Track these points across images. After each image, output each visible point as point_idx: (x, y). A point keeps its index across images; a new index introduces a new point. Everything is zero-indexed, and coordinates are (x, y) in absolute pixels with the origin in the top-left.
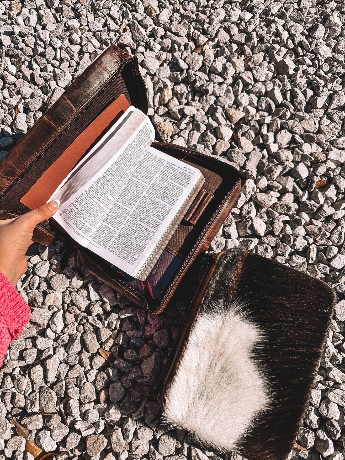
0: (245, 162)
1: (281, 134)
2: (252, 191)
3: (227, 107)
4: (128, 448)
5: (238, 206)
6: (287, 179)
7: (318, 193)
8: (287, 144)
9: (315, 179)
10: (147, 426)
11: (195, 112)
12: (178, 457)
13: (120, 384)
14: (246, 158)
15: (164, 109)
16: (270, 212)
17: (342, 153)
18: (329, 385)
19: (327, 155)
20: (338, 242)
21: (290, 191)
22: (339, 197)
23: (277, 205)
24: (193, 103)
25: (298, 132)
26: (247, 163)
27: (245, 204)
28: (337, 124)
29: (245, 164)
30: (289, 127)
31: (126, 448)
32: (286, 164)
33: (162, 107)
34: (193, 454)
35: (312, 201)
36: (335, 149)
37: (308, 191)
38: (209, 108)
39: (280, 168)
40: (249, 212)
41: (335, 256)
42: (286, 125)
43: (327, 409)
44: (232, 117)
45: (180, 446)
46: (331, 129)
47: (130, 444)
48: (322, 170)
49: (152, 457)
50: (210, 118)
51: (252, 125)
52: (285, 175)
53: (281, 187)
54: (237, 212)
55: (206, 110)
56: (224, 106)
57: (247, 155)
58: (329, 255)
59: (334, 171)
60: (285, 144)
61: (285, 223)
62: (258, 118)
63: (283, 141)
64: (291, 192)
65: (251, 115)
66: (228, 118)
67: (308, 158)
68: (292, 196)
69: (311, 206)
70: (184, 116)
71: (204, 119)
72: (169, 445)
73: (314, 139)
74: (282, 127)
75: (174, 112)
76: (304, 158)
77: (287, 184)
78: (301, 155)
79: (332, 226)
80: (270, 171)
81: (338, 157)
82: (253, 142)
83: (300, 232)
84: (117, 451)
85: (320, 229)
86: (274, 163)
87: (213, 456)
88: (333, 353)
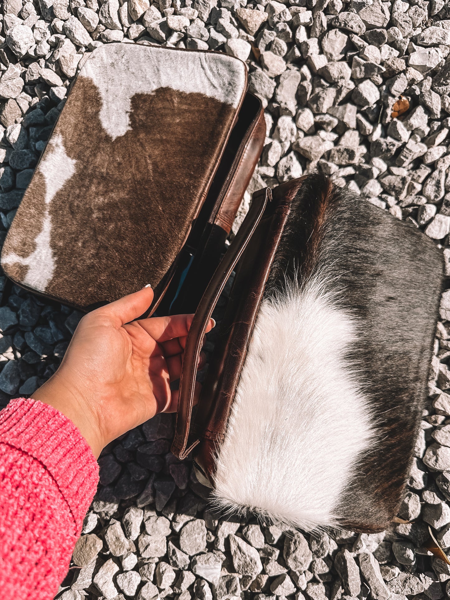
0: (275, 90)
1: (329, 37)
2: (290, 135)
3: (237, 7)
4: (134, 549)
5: (269, 162)
6: (345, 109)
7: (396, 123)
8: (341, 53)
9: (389, 102)
10: (159, 514)
11: (188, 23)
12: (211, 554)
13: (111, 458)
14: (275, 84)
15: (138, 28)
16: (322, 166)
17: (431, 52)
18: (436, 422)
19: (407, 61)
20: (436, 197)
21: (351, 127)
22: (433, 127)
23: (333, 152)
24: (183, 10)
25: (356, 29)
26: (278, 91)
27: (281, 158)
28: (421, 7)
29: (275, 94)
30: (340, 25)
31: (130, 550)
32: (340, 84)
33: (134, 26)
34: (233, 547)
35: (389, 138)
36: (420, 47)
37: (381, 122)
38: (210, 15)
39: (331, 93)
40: (288, 170)
41: (432, 219)
42: (335, 22)
43: (435, 458)
44: (247, 22)
45: (213, 538)
46: (411, 18)
47: (136, 542)
48: (400, 85)
49: (172, 559)
50: (212, 30)
51: (280, 29)
52: (341, 103)
53: (336, 122)
54: (270, 172)
55: (205, 20)
56: (233, 7)
57: (277, 78)
58: (421, 219)
59: (420, 84)
60: (337, 54)
61: (348, 178)
62: (289, 17)
63: (334, 49)
64: (354, 129)
65: (277, 13)
66: (242, 25)
67: (376, 69)
68: (355, 134)
69: (387, 145)
70: (170, 32)
71: (201, 32)
72: (196, 539)
73: (383, 36)
74: (330, 27)
75: (153, 28)
76: (370, 69)
77: (346, 116)
78: (364, 65)
79: (424, 172)
80: (316, 99)
81: (426, 60)
82: (286, 58)
83: (372, 190)
84: (118, 554)
85: (404, 180)
86: (322, 86)
87: (265, 548)
88: (440, 372)
